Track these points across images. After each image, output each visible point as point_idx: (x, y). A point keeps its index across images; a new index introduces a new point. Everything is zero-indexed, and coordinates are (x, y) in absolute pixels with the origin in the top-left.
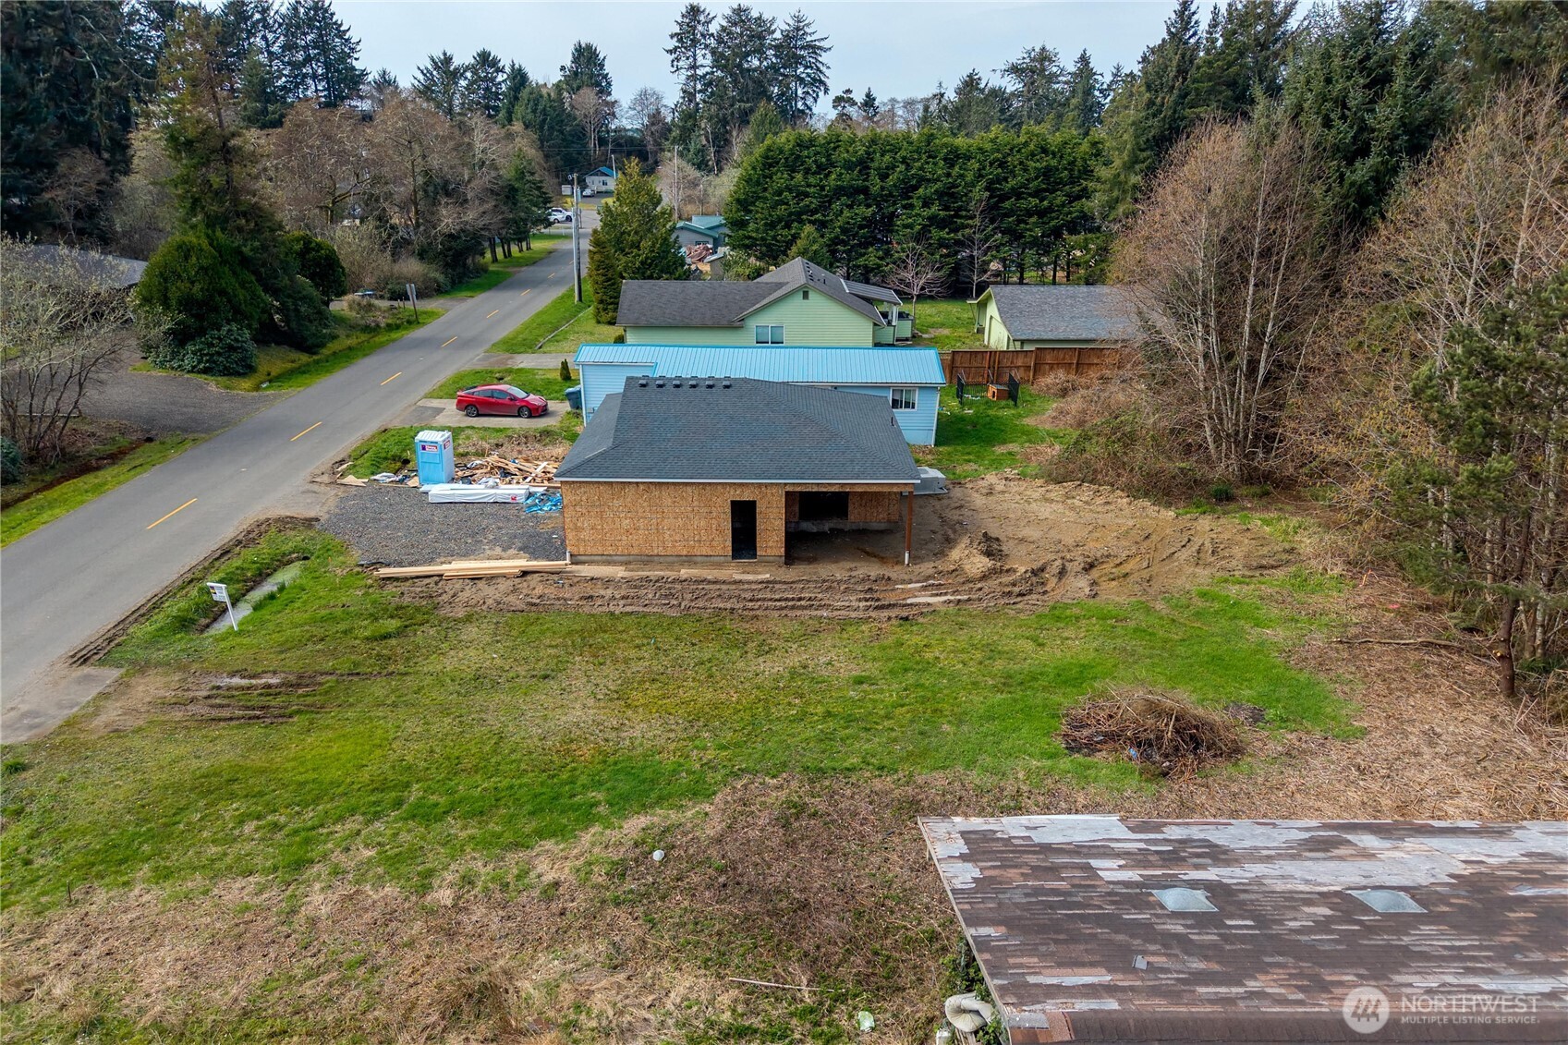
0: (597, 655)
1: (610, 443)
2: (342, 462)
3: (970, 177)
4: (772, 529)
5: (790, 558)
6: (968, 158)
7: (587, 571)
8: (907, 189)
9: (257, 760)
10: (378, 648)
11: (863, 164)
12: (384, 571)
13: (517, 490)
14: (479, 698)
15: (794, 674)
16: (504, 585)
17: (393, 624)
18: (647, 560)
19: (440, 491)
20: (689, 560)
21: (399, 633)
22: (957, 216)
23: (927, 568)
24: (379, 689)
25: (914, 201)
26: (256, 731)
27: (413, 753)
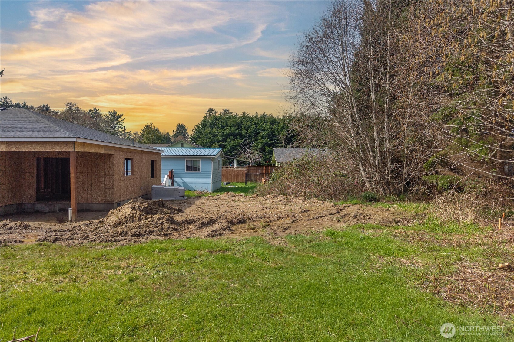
3: (280, 128)
6: (278, 123)
8: (256, 134)
11: (240, 126)
22: (275, 142)
25: (259, 138)
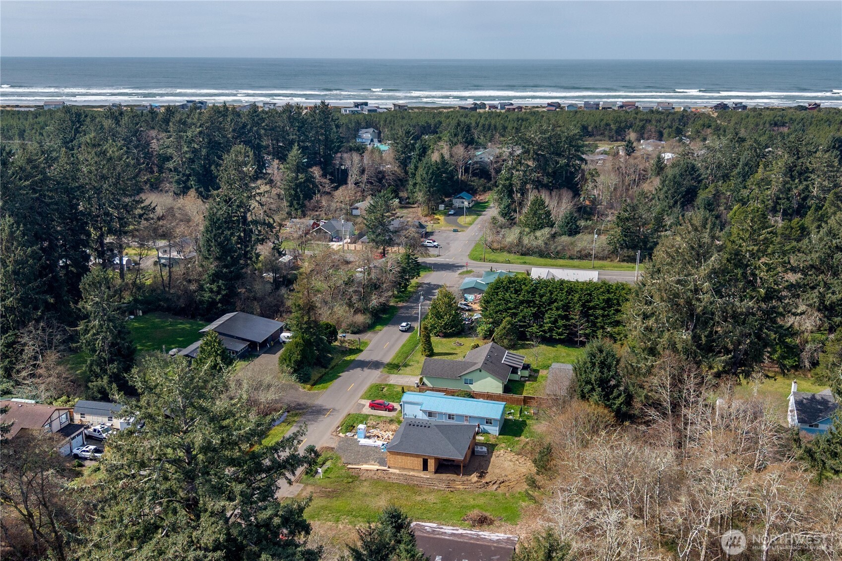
0: (388, 491)
1: (399, 441)
2: (338, 427)
3: (576, 300)
4: (431, 464)
5: (436, 472)
7: (391, 470)
8: (550, 303)
9: (329, 505)
10: (348, 485)
12: (349, 466)
13: (379, 443)
14: (365, 498)
15: (423, 500)
16: (373, 473)
17: (350, 480)
18: (404, 469)
19: (363, 441)
20: (413, 470)
21: (352, 482)
23: (465, 478)
24: (348, 494)
25: (553, 308)
26: (328, 499)
27: (354, 506)
